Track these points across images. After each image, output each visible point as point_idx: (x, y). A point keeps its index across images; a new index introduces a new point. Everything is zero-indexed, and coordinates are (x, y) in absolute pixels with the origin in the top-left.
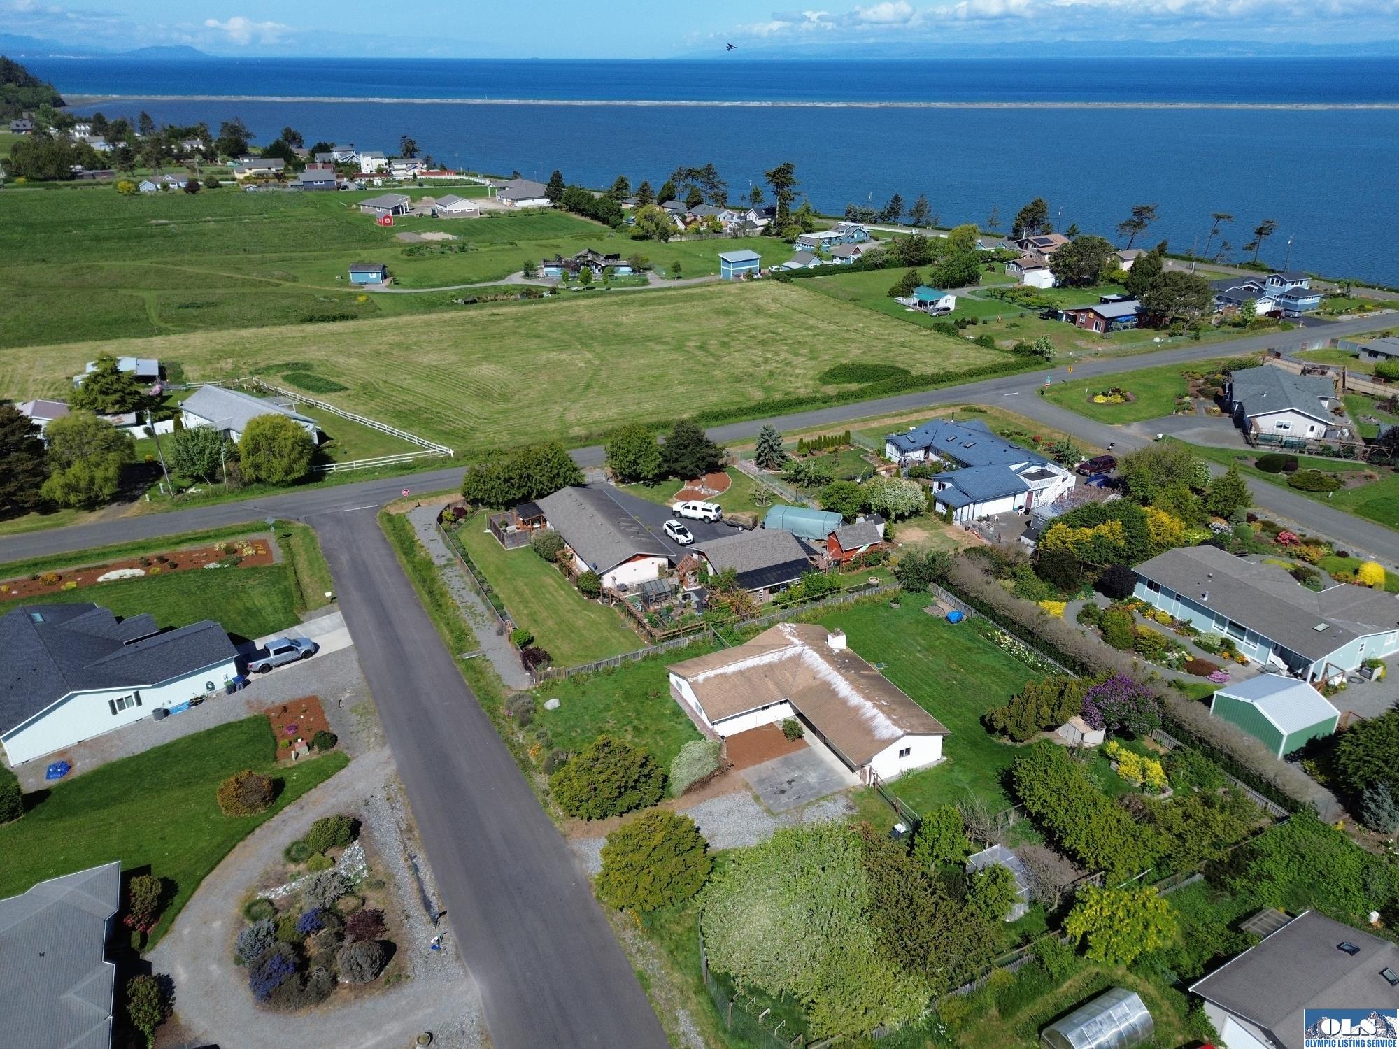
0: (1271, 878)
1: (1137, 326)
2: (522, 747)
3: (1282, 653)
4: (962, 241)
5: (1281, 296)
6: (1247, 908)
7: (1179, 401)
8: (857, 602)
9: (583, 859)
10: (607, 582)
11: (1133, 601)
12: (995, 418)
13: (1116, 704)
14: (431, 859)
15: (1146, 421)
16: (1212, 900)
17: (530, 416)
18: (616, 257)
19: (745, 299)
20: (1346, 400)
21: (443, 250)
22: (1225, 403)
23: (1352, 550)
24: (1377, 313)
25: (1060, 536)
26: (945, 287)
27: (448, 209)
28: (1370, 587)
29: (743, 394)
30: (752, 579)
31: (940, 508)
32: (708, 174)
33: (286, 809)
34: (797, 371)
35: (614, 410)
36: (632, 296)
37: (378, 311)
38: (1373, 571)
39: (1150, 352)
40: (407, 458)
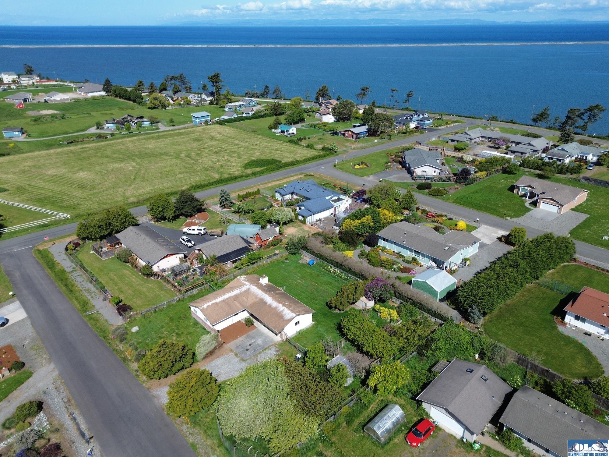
0: (440, 349)
1: (368, 136)
2: (122, 352)
3: (434, 260)
4: (296, 104)
5: (418, 120)
6: (433, 362)
7: (386, 165)
8: (271, 262)
9: (158, 397)
10: (155, 269)
11: (379, 247)
12: (318, 178)
13: (377, 289)
15: (374, 174)
16: (420, 361)
17: (108, 195)
18: (142, 117)
19: (205, 134)
20: (445, 159)
21: (52, 118)
22: (403, 164)
23: (454, 217)
24: (453, 125)
25: (350, 224)
26: (291, 124)
27: (53, 98)
28: (462, 230)
29: (210, 176)
30: (224, 258)
31: (300, 218)
32: (181, 78)
33: (0, 404)
34: (233, 164)
35: (149, 188)
36: (152, 135)
37: (21, 150)
38: (462, 224)
39: (374, 146)
40: (46, 221)
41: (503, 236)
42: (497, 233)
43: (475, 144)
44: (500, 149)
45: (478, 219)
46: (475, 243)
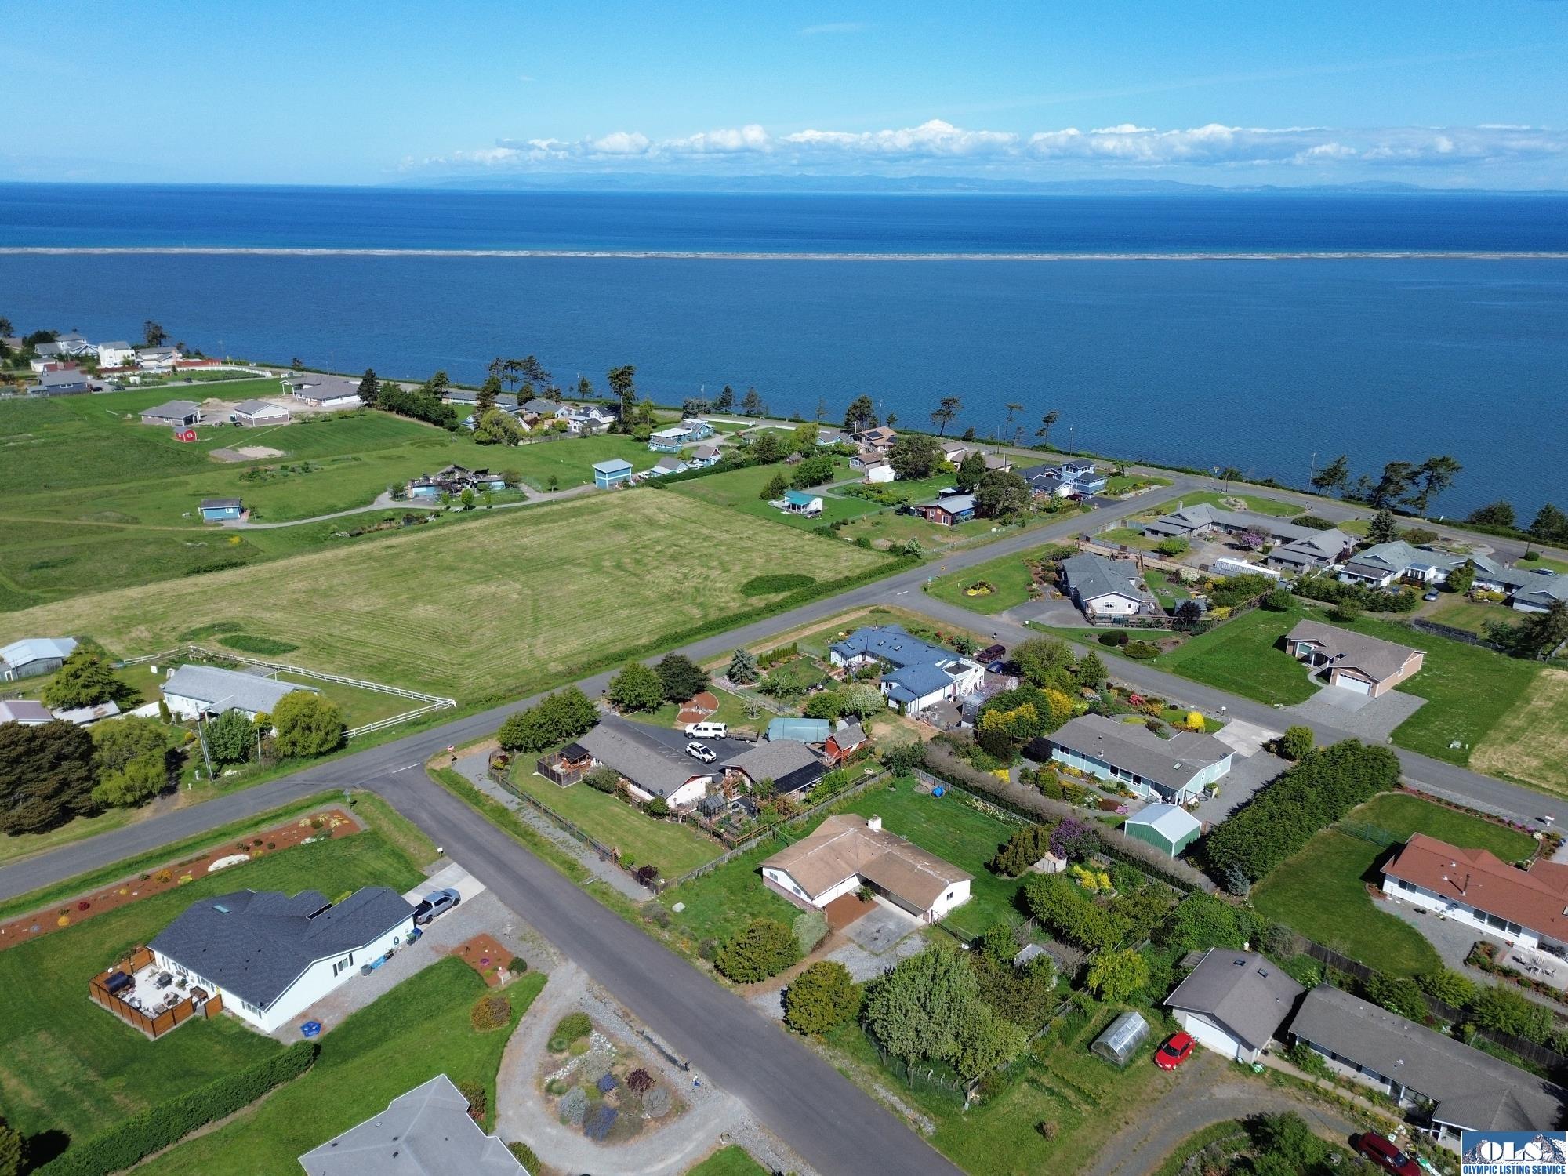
1: (975, 517)
2: (673, 943)
3: (1157, 787)
4: (805, 439)
5: (1075, 480)
7: (1029, 588)
8: (865, 790)
9: (764, 1009)
10: (671, 803)
11: (1052, 762)
12: (899, 618)
13: (1073, 840)
14: (656, 1030)
15: (1011, 608)
18: (485, 472)
19: (631, 511)
20: (1145, 576)
22: (1062, 586)
23: (1177, 702)
24: (1147, 490)
25: (993, 718)
26: (806, 486)
27: (254, 416)
28: (1197, 730)
29: (683, 613)
30: (786, 783)
31: (892, 704)
32: (530, 366)
33: (523, 1019)
34: (719, 585)
35: (577, 642)
36: (519, 514)
37: (262, 554)
38: (1196, 719)
39: (993, 542)
41: (1272, 741)
42: (1260, 735)
43: (1201, 540)
44: (1250, 553)
45: (1224, 708)
46: (1226, 756)
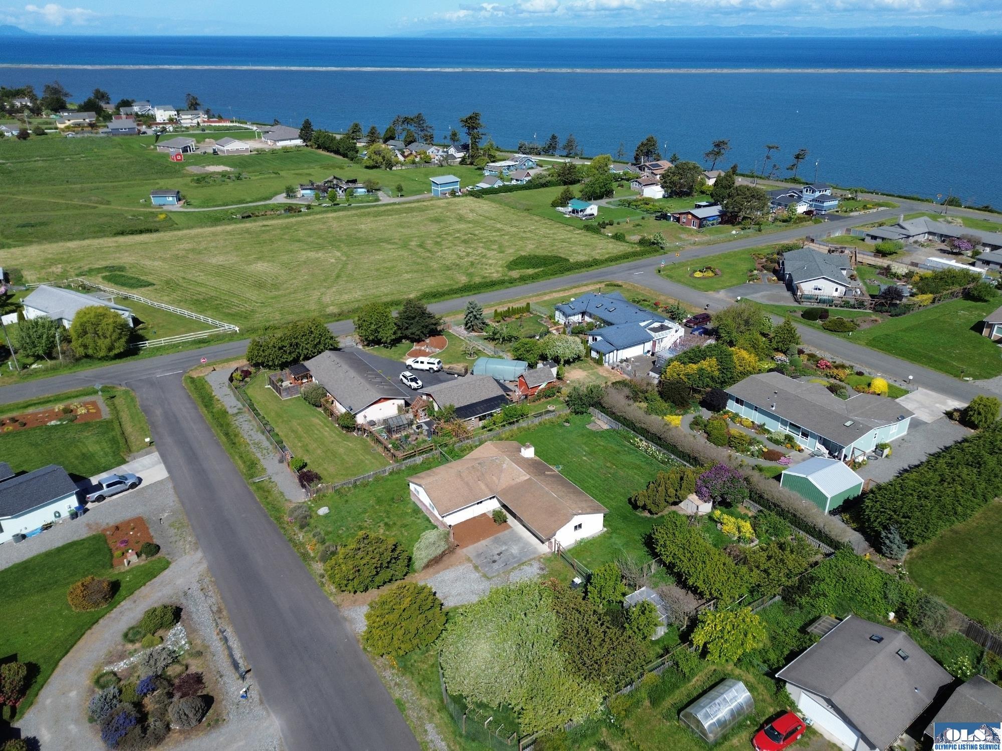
0: (825, 595)
1: (720, 223)
2: (302, 544)
3: (825, 443)
4: (600, 167)
5: (813, 200)
6: (811, 617)
7: (749, 274)
8: (540, 423)
9: (352, 621)
10: (360, 419)
11: (726, 413)
12: (629, 290)
13: (718, 485)
14: (238, 632)
15: (729, 288)
16: (786, 613)
17: (296, 300)
18: (354, 181)
19: (450, 211)
20: (857, 270)
21: (223, 179)
22: (780, 274)
23: (866, 370)
24: (875, 210)
25: (677, 370)
26: (590, 200)
27: (225, 148)
28: (879, 394)
29: (453, 279)
30: (466, 411)
31: (594, 354)
32: (419, 120)
33: (122, 603)
34: (490, 261)
35: (359, 293)
36: (368, 210)
37: (175, 226)
38: (880, 384)
39: (730, 241)
40: (204, 334)
41: (956, 410)
42: (945, 404)
43: (916, 246)
44: (960, 257)
45: (911, 377)
46: (903, 418)
